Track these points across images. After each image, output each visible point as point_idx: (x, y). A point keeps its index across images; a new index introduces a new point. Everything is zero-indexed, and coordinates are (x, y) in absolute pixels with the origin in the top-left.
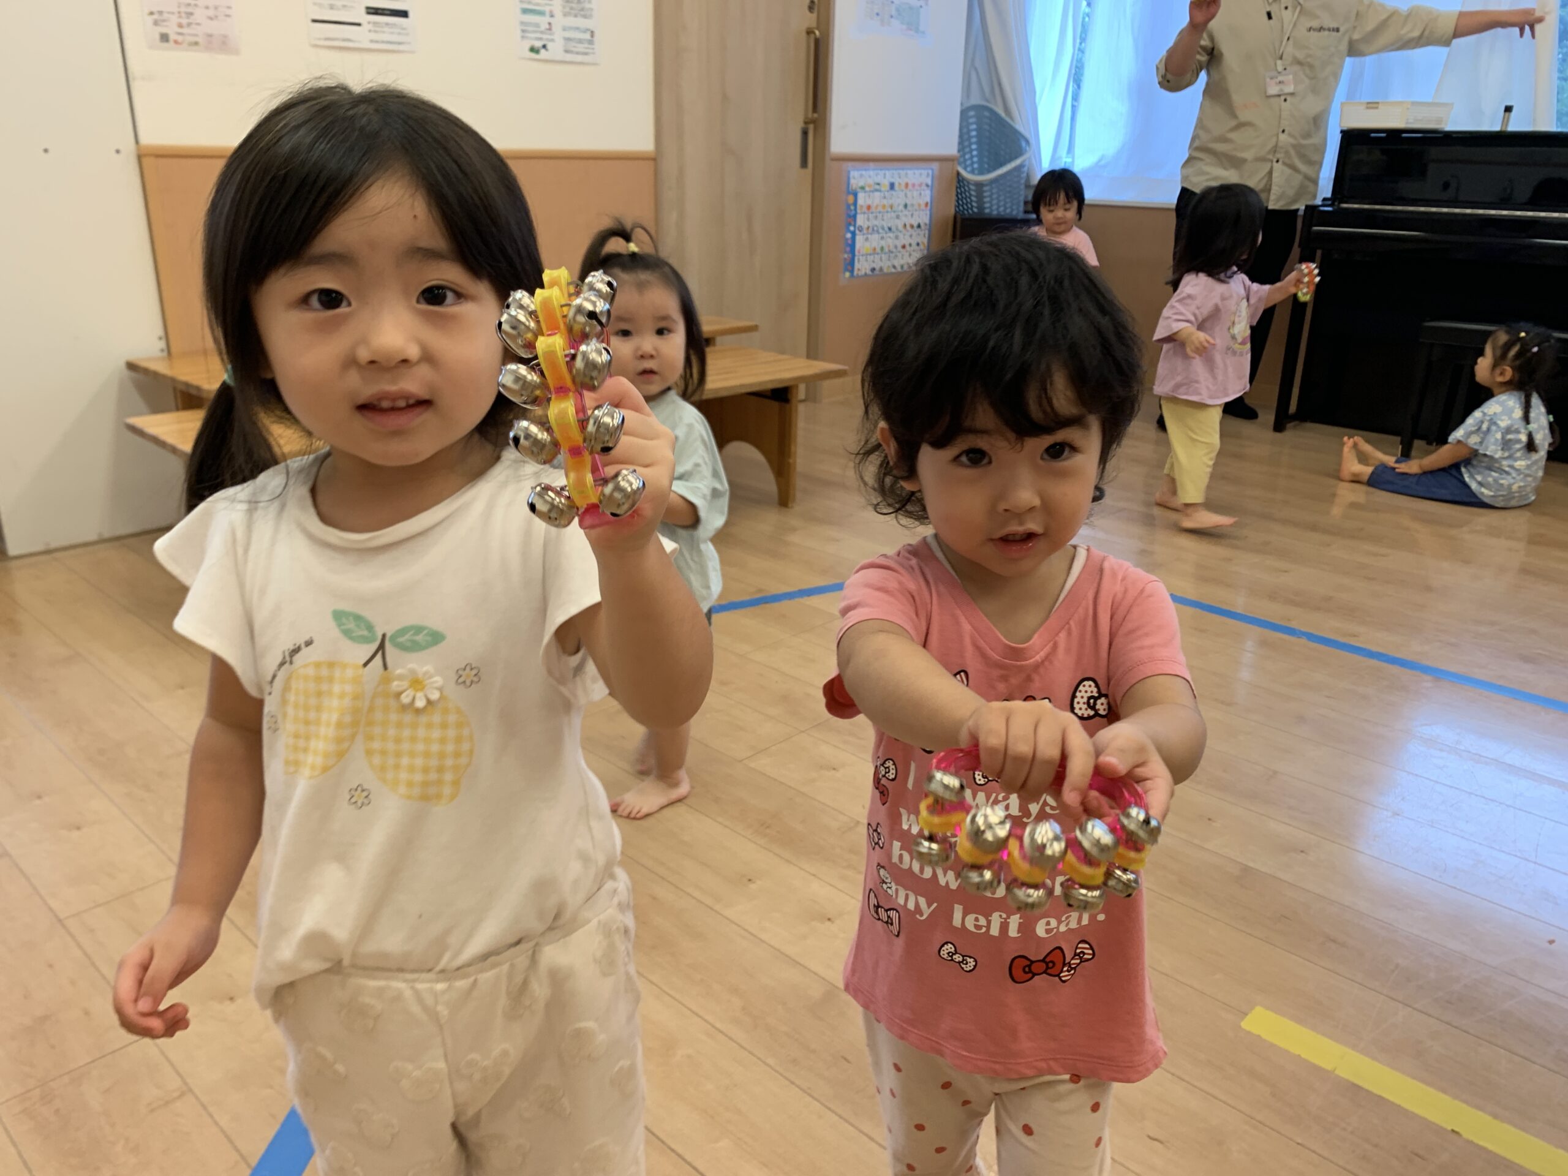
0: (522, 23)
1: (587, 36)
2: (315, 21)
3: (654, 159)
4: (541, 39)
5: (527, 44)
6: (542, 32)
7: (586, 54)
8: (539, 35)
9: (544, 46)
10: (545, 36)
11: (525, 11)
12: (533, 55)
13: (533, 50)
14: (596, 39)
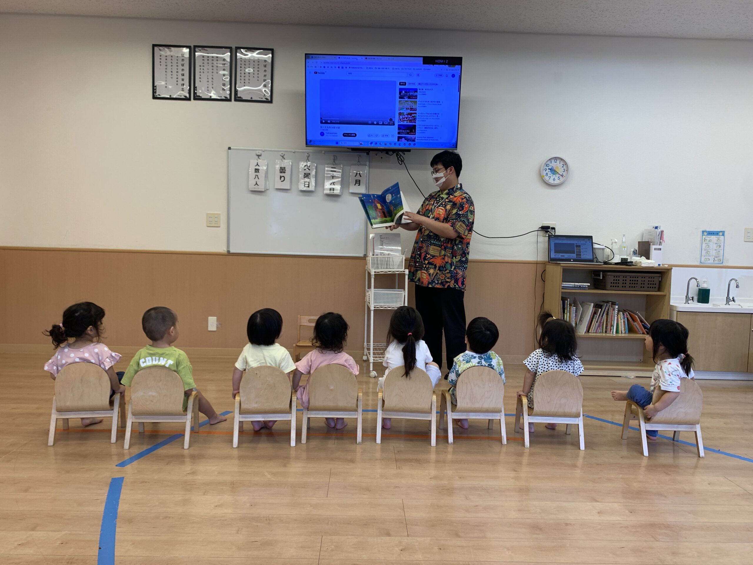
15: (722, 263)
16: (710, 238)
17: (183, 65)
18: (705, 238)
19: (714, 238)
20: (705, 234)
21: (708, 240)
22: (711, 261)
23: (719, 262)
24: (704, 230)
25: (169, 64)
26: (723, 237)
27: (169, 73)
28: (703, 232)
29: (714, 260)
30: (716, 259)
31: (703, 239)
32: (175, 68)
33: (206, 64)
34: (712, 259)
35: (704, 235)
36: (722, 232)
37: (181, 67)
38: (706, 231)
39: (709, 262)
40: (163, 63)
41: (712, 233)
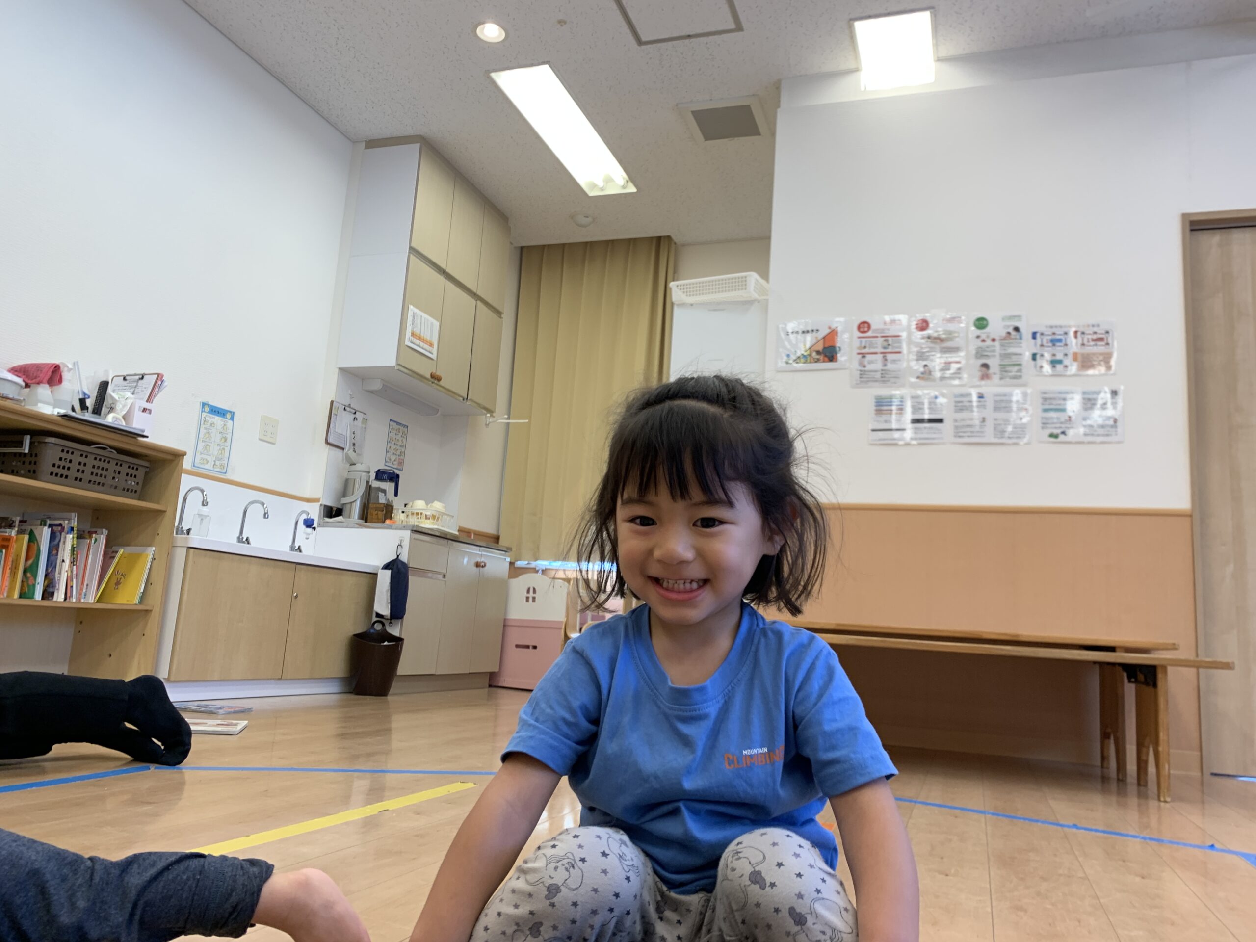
0: (1043, 418)
1: (1111, 422)
2: (873, 430)
3: (1191, 516)
4: (1060, 428)
5: (1049, 431)
6: (1061, 423)
7: (1107, 435)
8: (1058, 425)
9: (1063, 433)
10: (1063, 426)
11: (1045, 410)
12: (1052, 439)
13: (1051, 435)
14: (1118, 424)
15: (226, 473)
16: (213, 420)
18: (205, 418)
19: (218, 420)
20: (207, 409)
21: (209, 424)
22: (209, 466)
23: (221, 471)
24: (204, 401)
26: (230, 422)
28: (204, 404)
29: (214, 464)
30: (218, 463)
31: (203, 418)
34: (211, 460)
35: (204, 411)
36: (231, 412)
38: (208, 405)
39: (206, 466)
41: (217, 410)
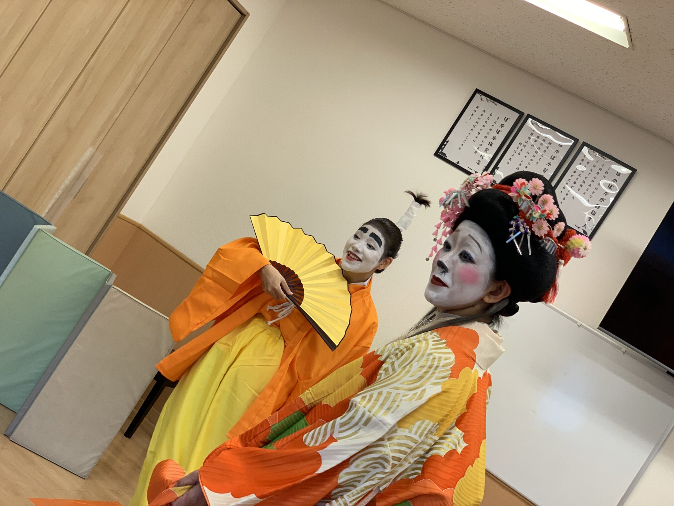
17: (498, 132)
25: (482, 122)
27: (475, 133)
32: (486, 130)
33: (528, 146)
37: (493, 134)
40: (475, 119)
